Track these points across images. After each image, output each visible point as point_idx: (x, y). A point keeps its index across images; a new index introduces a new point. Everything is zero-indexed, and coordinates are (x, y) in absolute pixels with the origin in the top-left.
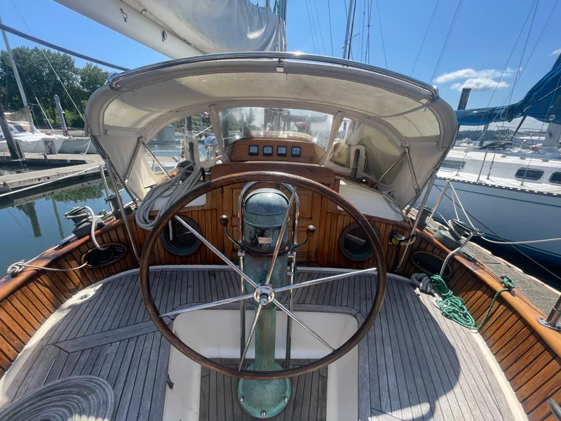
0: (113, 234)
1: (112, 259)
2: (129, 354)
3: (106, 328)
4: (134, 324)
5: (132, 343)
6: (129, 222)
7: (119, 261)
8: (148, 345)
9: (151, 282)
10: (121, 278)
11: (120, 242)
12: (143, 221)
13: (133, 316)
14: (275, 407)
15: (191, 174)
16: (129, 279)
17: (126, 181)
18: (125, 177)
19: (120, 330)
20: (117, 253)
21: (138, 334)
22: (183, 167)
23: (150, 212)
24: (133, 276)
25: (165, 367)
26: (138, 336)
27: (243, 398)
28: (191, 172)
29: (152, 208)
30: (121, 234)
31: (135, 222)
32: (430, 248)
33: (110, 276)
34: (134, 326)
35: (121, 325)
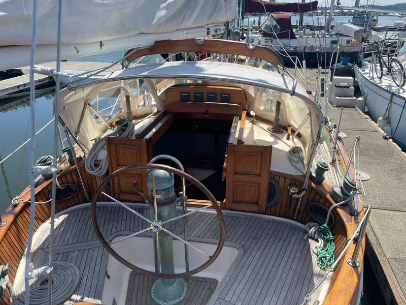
0: (69, 177)
1: (69, 196)
2: (85, 257)
3: (70, 242)
4: (87, 241)
5: (86, 252)
6: (80, 168)
7: (73, 197)
8: (95, 254)
9: (97, 214)
10: (75, 210)
11: (74, 183)
12: (90, 169)
13: (85, 237)
14: (173, 300)
15: (126, 129)
16: (81, 211)
17: (77, 137)
18: (77, 133)
19: (78, 244)
20: (71, 191)
21: (89, 247)
22: (120, 124)
23: (95, 161)
24: (84, 209)
25: (105, 266)
26: (89, 249)
27: (154, 293)
28: (126, 128)
29: (96, 158)
30: (74, 177)
31: (84, 168)
32: (322, 201)
33: (68, 208)
34: (86, 243)
35: (79, 242)
